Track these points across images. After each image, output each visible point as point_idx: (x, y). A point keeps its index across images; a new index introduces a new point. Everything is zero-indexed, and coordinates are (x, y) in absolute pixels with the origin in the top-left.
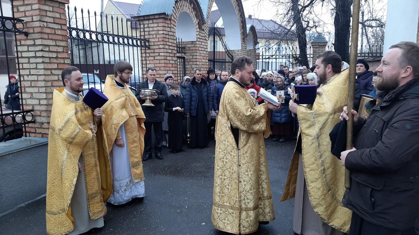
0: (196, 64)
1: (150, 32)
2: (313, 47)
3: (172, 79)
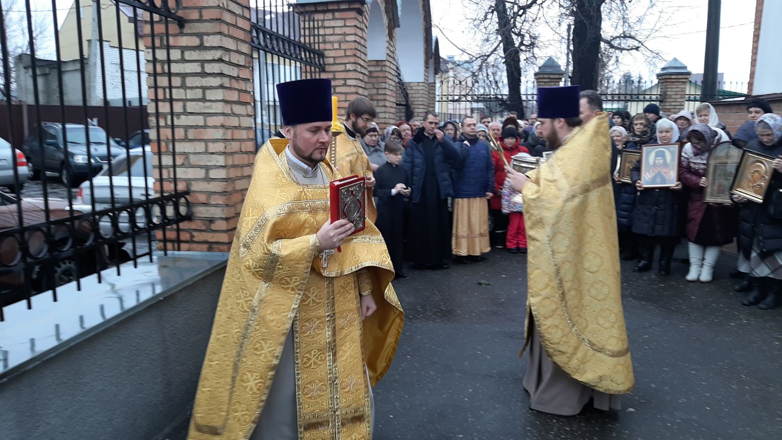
0: (385, 106)
1: (326, 37)
2: (537, 82)
3: (376, 133)
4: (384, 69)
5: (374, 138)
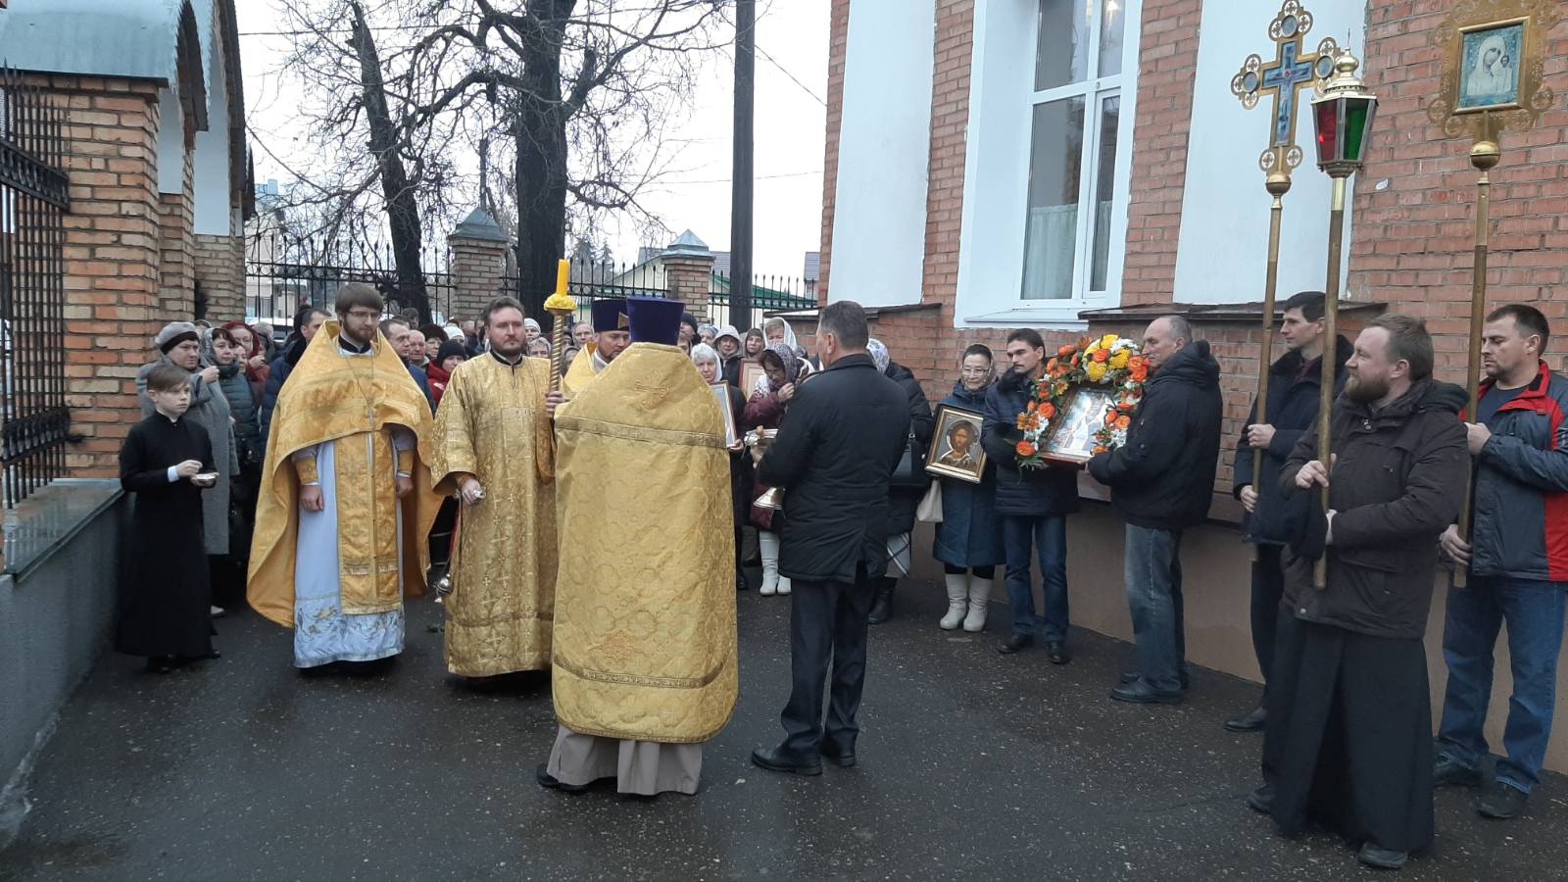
1: (74, 144)
2: (456, 253)
4: (177, 211)
5: (193, 353)
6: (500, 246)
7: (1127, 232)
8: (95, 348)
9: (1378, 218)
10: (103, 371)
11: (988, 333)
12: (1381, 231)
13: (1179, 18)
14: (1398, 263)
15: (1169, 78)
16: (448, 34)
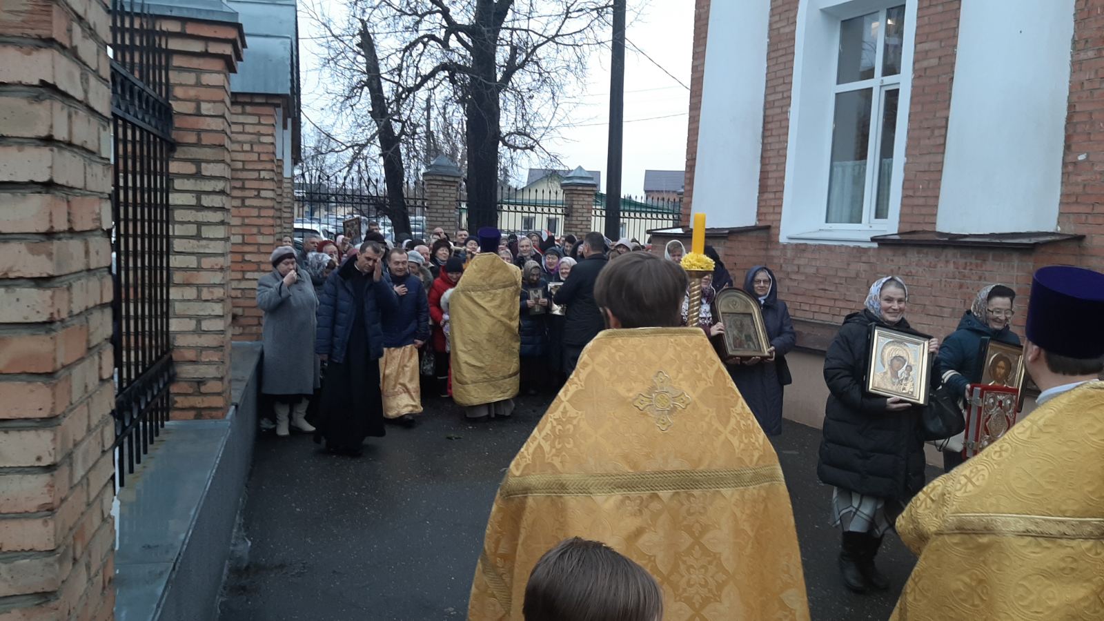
6: (457, 180)
7: (904, 183)
8: (244, 261)
9: (1080, 179)
10: (249, 275)
11: (803, 247)
12: (1081, 187)
13: (941, 42)
14: (1093, 209)
15: (934, 81)
16: (426, 40)
